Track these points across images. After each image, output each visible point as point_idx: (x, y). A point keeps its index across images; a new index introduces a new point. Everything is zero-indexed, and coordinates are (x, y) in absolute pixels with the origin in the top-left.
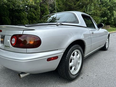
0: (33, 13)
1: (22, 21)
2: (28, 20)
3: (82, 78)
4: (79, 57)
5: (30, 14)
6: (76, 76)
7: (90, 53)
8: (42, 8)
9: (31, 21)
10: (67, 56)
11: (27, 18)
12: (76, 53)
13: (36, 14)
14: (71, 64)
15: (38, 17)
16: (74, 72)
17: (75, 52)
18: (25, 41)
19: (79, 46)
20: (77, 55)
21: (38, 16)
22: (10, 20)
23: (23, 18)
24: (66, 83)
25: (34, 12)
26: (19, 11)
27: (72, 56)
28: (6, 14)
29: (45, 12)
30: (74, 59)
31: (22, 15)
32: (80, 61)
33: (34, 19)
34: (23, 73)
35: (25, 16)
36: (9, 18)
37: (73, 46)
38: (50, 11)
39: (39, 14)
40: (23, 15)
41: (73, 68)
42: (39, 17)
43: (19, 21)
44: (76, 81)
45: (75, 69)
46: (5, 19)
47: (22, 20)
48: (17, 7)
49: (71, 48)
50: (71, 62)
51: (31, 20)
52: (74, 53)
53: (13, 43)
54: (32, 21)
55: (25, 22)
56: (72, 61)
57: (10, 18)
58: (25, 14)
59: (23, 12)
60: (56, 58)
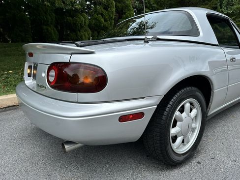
0: (100, 16)
1: (79, 33)
2: (90, 32)
3: (199, 163)
4: (196, 116)
5: (95, 19)
6: (185, 156)
7: (223, 106)
8: (119, 5)
9: (96, 33)
10: (165, 113)
11: (89, 26)
12: (188, 106)
13: (107, 17)
14: (173, 131)
15: (111, 24)
16: (180, 148)
17: (185, 103)
18: (76, 77)
19: (197, 89)
20: (191, 110)
21: (111, 22)
22: (56, 32)
23: (82, 27)
24: (162, 170)
25: (102, 15)
26: (74, 13)
27: (177, 113)
28: (50, 21)
29: (125, 13)
30: (181, 120)
31: (79, 20)
32: (197, 125)
33: (103, 30)
35: (85, 22)
36: (55, 29)
37: (183, 91)
38: (137, 9)
39: (112, 17)
40: (82, 22)
41: (179, 140)
42: (113, 24)
43: (74, 33)
44: (185, 169)
45: (183, 142)
46: (47, 29)
47: (80, 31)
48: (69, 5)
49: (176, 94)
50: (174, 126)
51: (96, 30)
52: (183, 107)
53: (52, 79)
54: (99, 33)
55: (85, 36)
56: (178, 123)
57: (56, 27)
58: (84, 18)
59: (82, 15)
60: (140, 115)
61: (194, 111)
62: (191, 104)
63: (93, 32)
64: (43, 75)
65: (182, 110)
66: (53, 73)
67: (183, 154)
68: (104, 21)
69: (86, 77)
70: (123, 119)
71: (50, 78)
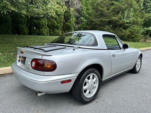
0: (55, 20)
1: (41, 29)
2: (48, 29)
3: (97, 102)
5: (51, 21)
6: (90, 99)
8: (66, 14)
9: (52, 30)
10: (81, 80)
11: (48, 26)
13: (58, 21)
15: (61, 25)
16: (88, 95)
17: (90, 75)
19: (96, 70)
20: (93, 78)
21: (61, 24)
22: (27, 28)
23: (43, 26)
25: (56, 19)
26: (37, 19)
27: (86, 80)
28: (23, 22)
29: (69, 19)
30: (89, 83)
31: (41, 22)
32: (97, 85)
33: (56, 28)
34: (39, 92)
35: (45, 23)
36: (26, 26)
37: (89, 70)
38: (76, 17)
39: (62, 21)
40: (43, 23)
41: (88, 92)
42: (62, 25)
43: (38, 30)
45: (90, 92)
46: (22, 27)
47: (42, 28)
48: (36, 14)
51: (52, 28)
54: (53, 30)
55: (45, 31)
56: (87, 84)
58: (45, 21)
59: (43, 19)
61: (95, 79)
62: (93, 75)
63: (50, 29)
64: (29, 63)
65: (89, 78)
66: (34, 63)
67: (90, 98)
68: (57, 23)
69: (48, 65)
70: (63, 82)
71: (32, 65)
